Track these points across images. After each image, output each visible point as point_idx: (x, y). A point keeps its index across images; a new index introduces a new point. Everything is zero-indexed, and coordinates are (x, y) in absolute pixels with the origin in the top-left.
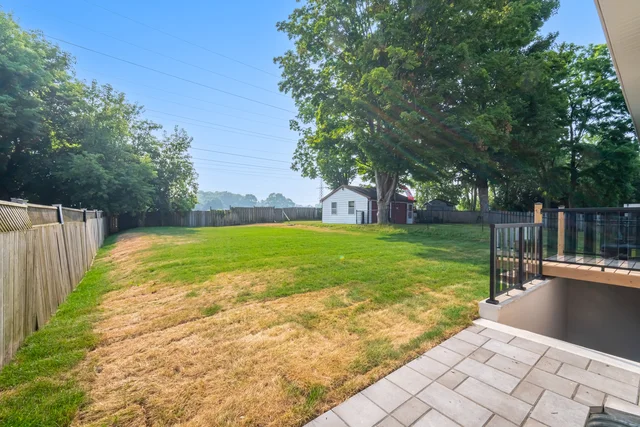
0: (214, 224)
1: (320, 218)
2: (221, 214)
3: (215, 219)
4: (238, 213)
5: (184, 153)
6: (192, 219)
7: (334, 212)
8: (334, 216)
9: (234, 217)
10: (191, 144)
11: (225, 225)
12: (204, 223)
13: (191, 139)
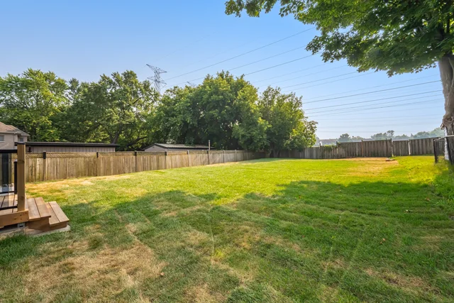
0: (323, 157)
2: (328, 149)
3: (325, 153)
4: (344, 148)
6: (307, 153)
9: (339, 151)
11: (332, 158)
12: (315, 156)
13: (301, 98)
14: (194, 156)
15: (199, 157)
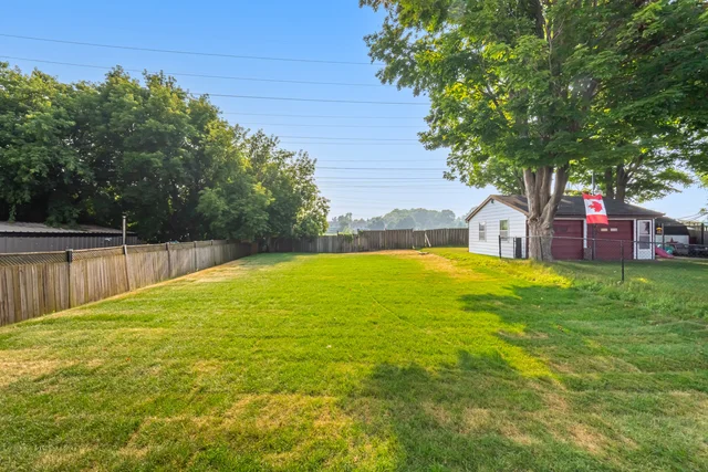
0: (341, 250)
1: (465, 243)
2: (348, 238)
3: (343, 245)
4: (367, 237)
5: (308, 178)
6: (320, 245)
7: (482, 237)
8: (482, 243)
9: (361, 242)
10: (316, 165)
11: (352, 251)
12: (330, 249)
13: (315, 161)
14: (139, 257)
15: (149, 262)
